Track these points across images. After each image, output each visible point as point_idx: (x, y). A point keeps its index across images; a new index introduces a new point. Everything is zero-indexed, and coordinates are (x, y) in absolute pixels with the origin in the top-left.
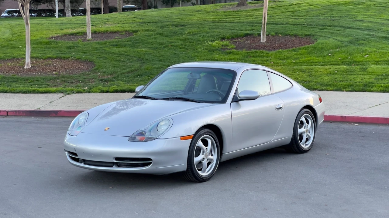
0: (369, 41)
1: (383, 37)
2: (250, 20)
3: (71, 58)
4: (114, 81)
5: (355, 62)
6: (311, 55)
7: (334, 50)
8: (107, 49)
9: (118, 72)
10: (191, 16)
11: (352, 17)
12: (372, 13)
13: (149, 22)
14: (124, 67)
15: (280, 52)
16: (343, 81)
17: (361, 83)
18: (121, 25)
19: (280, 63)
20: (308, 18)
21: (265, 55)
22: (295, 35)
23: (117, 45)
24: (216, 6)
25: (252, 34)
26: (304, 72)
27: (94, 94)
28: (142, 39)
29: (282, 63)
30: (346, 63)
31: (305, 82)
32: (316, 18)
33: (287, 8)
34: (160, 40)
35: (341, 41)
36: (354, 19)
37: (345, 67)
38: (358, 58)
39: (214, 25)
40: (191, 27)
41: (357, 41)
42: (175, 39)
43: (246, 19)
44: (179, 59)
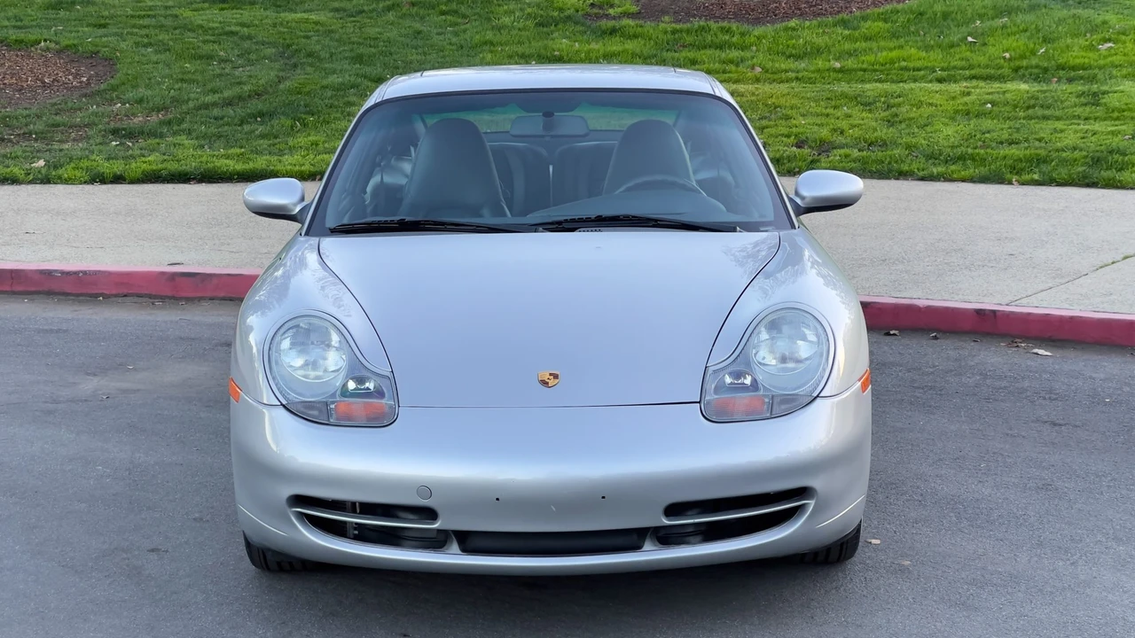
3: (43, 44)
4: (161, 136)
5: (1061, 67)
6: (902, 41)
7: (988, 23)
8: (188, 13)
9: (188, 101)
14: (218, 83)
15: (794, 29)
16: (1010, 144)
19: (786, 71)
21: (734, 39)
26: (868, 105)
27: (67, 187)
29: (793, 71)
30: (1027, 73)
31: (869, 145)
37: (1024, 87)
38: (1074, 54)
44: (425, 54)
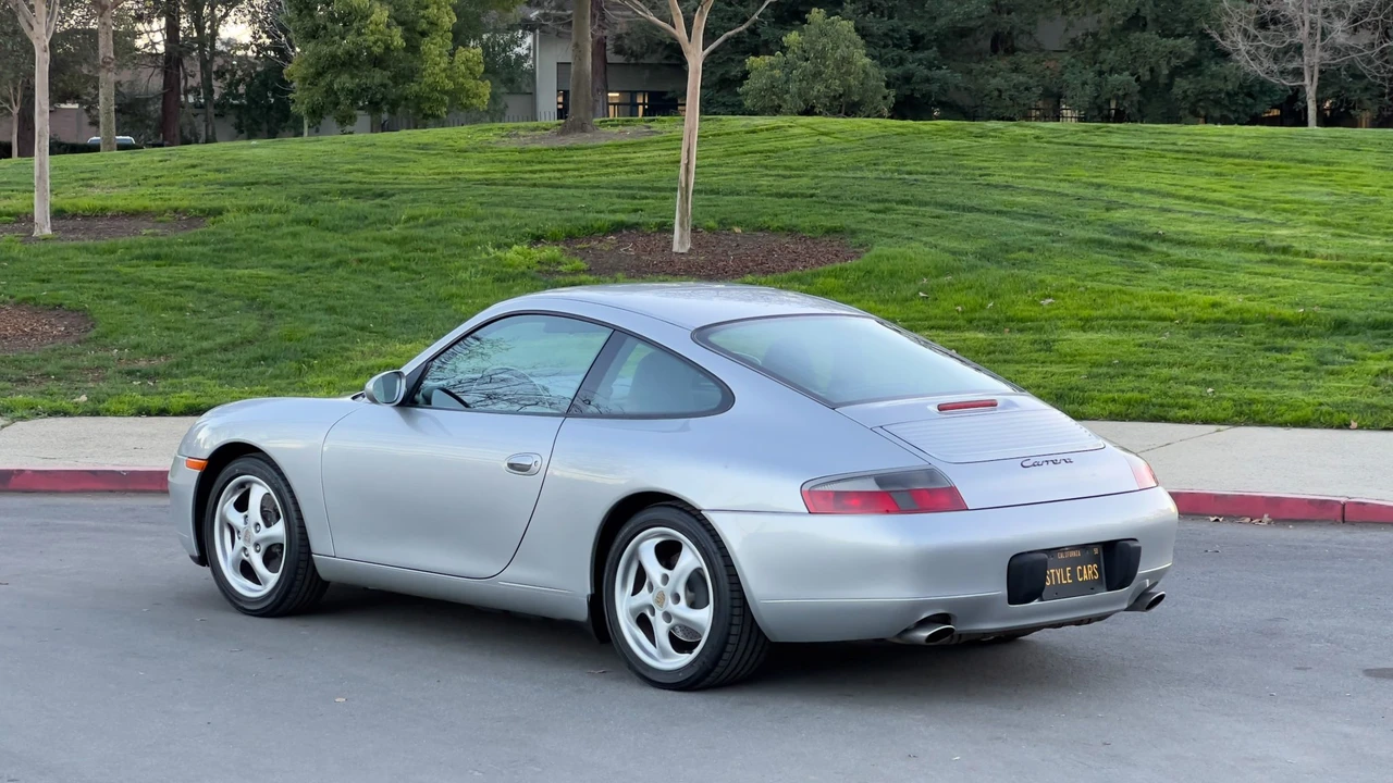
0: (1047, 254)
1: (1091, 241)
2: (617, 178)
4: (176, 377)
5: (1009, 319)
6: (857, 296)
7: (934, 281)
8: (125, 270)
9: (183, 348)
10: (402, 165)
11: (974, 175)
12: (1038, 164)
13: (254, 181)
14: (203, 331)
17: (1045, 388)
18: (152, 190)
20: (821, 174)
22: (789, 230)
23: (157, 257)
24: (483, 131)
25: (637, 224)
27: (115, 419)
28: (247, 236)
30: (981, 324)
32: (851, 174)
33: (741, 139)
34: (311, 239)
35: (954, 253)
36: (981, 180)
37: (981, 335)
38: (1021, 308)
39: (494, 195)
40: (414, 201)
41: (1007, 251)
42: (366, 239)
43: (604, 175)
44: (396, 306)
